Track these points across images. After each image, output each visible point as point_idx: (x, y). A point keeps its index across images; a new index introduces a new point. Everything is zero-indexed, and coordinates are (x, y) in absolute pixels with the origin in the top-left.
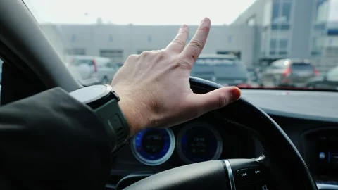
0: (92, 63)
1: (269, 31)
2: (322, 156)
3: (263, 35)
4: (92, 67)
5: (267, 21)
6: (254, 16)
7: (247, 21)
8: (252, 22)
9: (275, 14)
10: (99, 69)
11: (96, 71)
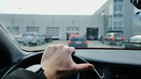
0: (33, 35)
1: (113, 17)
2: (116, 76)
3: (110, 19)
4: (33, 37)
5: (111, 13)
6: (103, 11)
7: (100, 14)
8: (102, 14)
9: (115, 9)
10: (36, 38)
11: (34, 38)
